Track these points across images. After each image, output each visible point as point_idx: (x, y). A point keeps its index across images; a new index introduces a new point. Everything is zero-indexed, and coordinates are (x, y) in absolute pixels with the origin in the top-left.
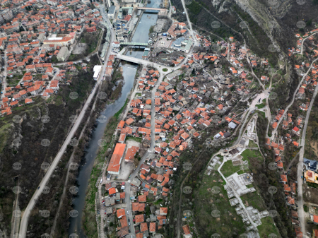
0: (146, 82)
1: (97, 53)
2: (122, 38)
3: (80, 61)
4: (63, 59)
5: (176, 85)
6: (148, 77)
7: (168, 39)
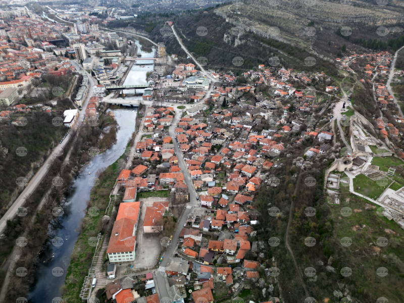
0: (156, 122)
1: (70, 98)
2: (108, 82)
3: (40, 105)
4: (9, 103)
6: (157, 115)
7: (175, 81)
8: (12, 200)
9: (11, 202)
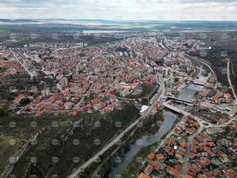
0: (184, 128)
1: (148, 98)
2: (170, 94)
3: (134, 100)
4: (123, 96)
5: (217, 140)
6: (187, 124)
7: (211, 103)
8: (105, 145)
9: (105, 146)
